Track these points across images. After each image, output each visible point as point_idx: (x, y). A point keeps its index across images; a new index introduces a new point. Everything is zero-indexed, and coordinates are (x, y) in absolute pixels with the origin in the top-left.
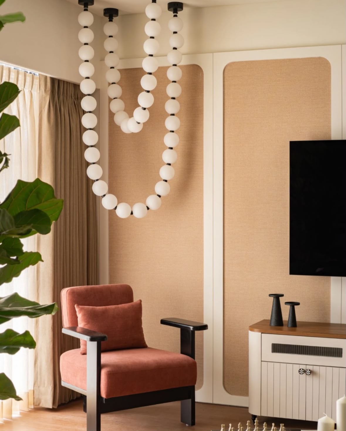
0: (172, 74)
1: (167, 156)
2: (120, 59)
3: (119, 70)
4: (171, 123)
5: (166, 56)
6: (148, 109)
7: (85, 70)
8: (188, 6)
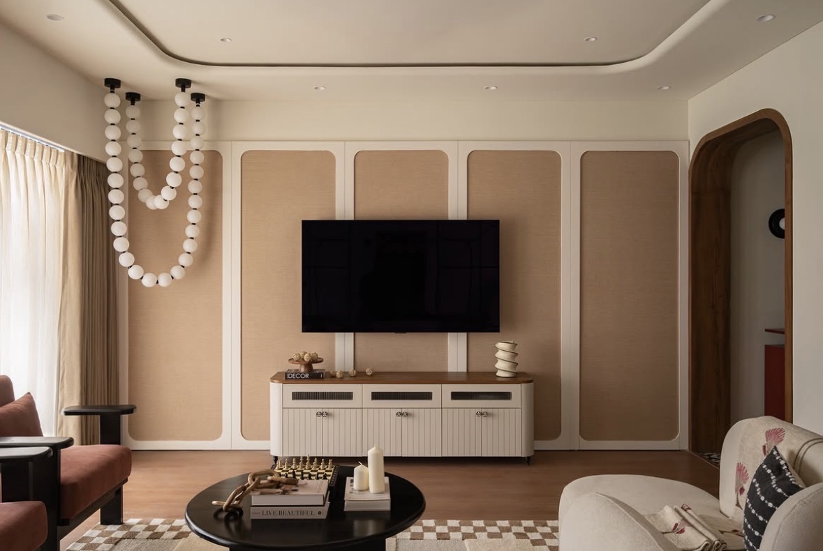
0: (195, 158)
1: (191, 231)
2: (143, 141)
3: (142, 151)
4: (194, 202)
5: (189, 141)
6: (176, 188)
7: (112, 149)
8: (209, 97)
